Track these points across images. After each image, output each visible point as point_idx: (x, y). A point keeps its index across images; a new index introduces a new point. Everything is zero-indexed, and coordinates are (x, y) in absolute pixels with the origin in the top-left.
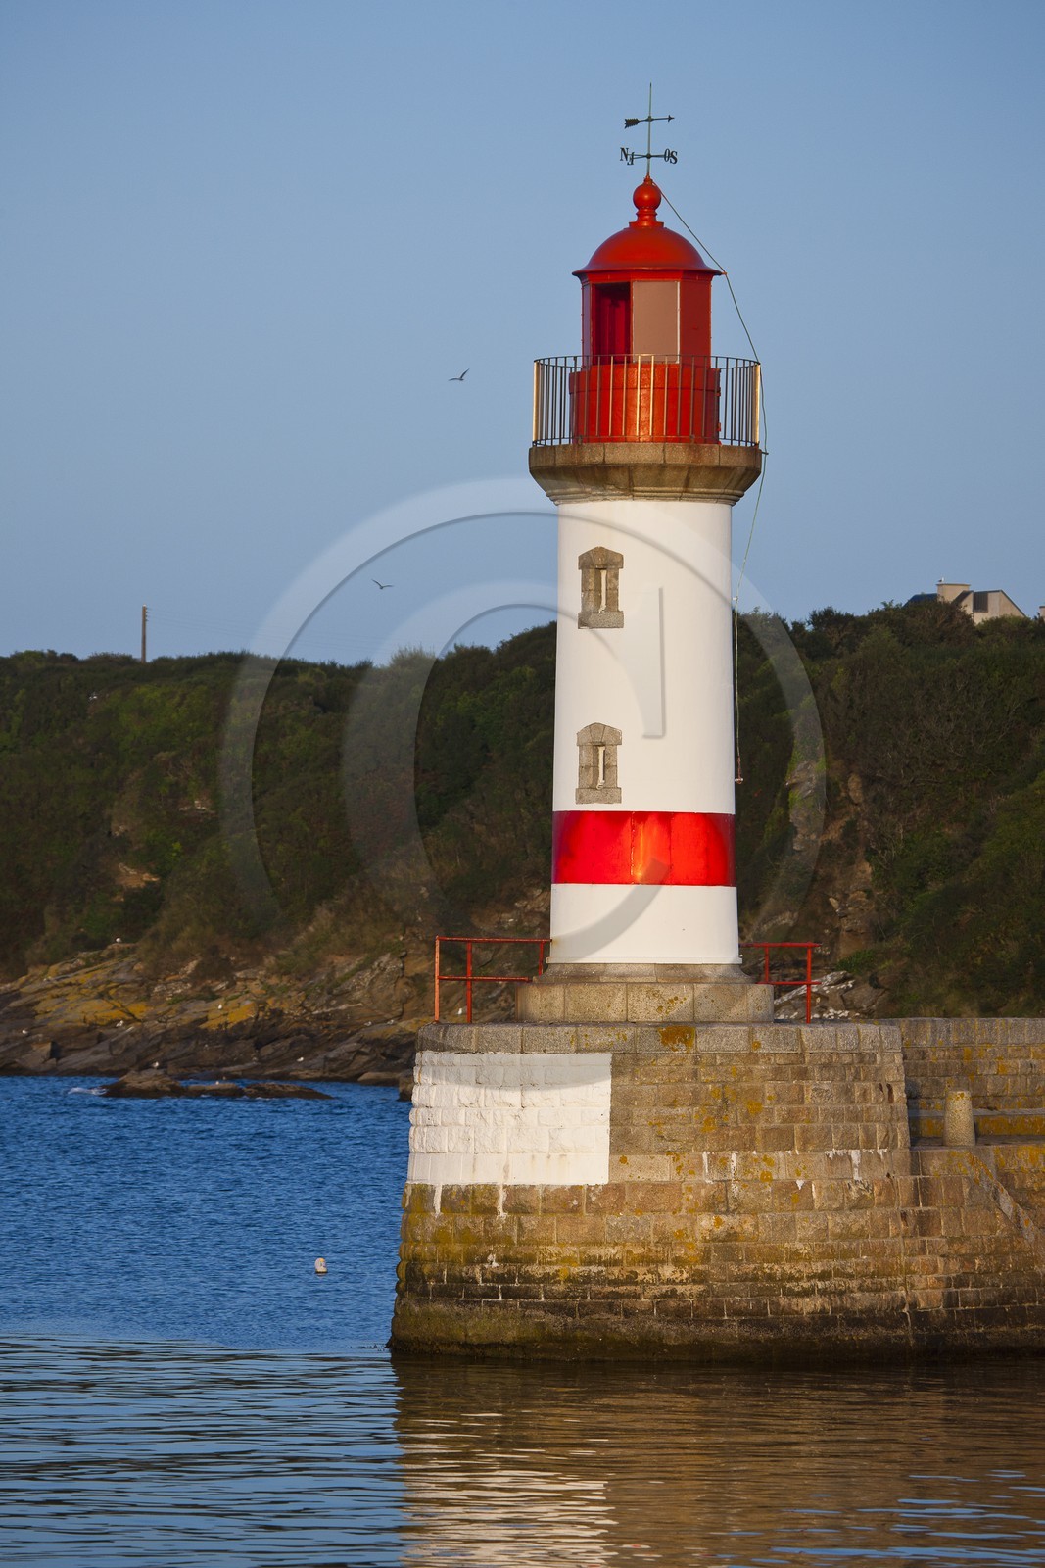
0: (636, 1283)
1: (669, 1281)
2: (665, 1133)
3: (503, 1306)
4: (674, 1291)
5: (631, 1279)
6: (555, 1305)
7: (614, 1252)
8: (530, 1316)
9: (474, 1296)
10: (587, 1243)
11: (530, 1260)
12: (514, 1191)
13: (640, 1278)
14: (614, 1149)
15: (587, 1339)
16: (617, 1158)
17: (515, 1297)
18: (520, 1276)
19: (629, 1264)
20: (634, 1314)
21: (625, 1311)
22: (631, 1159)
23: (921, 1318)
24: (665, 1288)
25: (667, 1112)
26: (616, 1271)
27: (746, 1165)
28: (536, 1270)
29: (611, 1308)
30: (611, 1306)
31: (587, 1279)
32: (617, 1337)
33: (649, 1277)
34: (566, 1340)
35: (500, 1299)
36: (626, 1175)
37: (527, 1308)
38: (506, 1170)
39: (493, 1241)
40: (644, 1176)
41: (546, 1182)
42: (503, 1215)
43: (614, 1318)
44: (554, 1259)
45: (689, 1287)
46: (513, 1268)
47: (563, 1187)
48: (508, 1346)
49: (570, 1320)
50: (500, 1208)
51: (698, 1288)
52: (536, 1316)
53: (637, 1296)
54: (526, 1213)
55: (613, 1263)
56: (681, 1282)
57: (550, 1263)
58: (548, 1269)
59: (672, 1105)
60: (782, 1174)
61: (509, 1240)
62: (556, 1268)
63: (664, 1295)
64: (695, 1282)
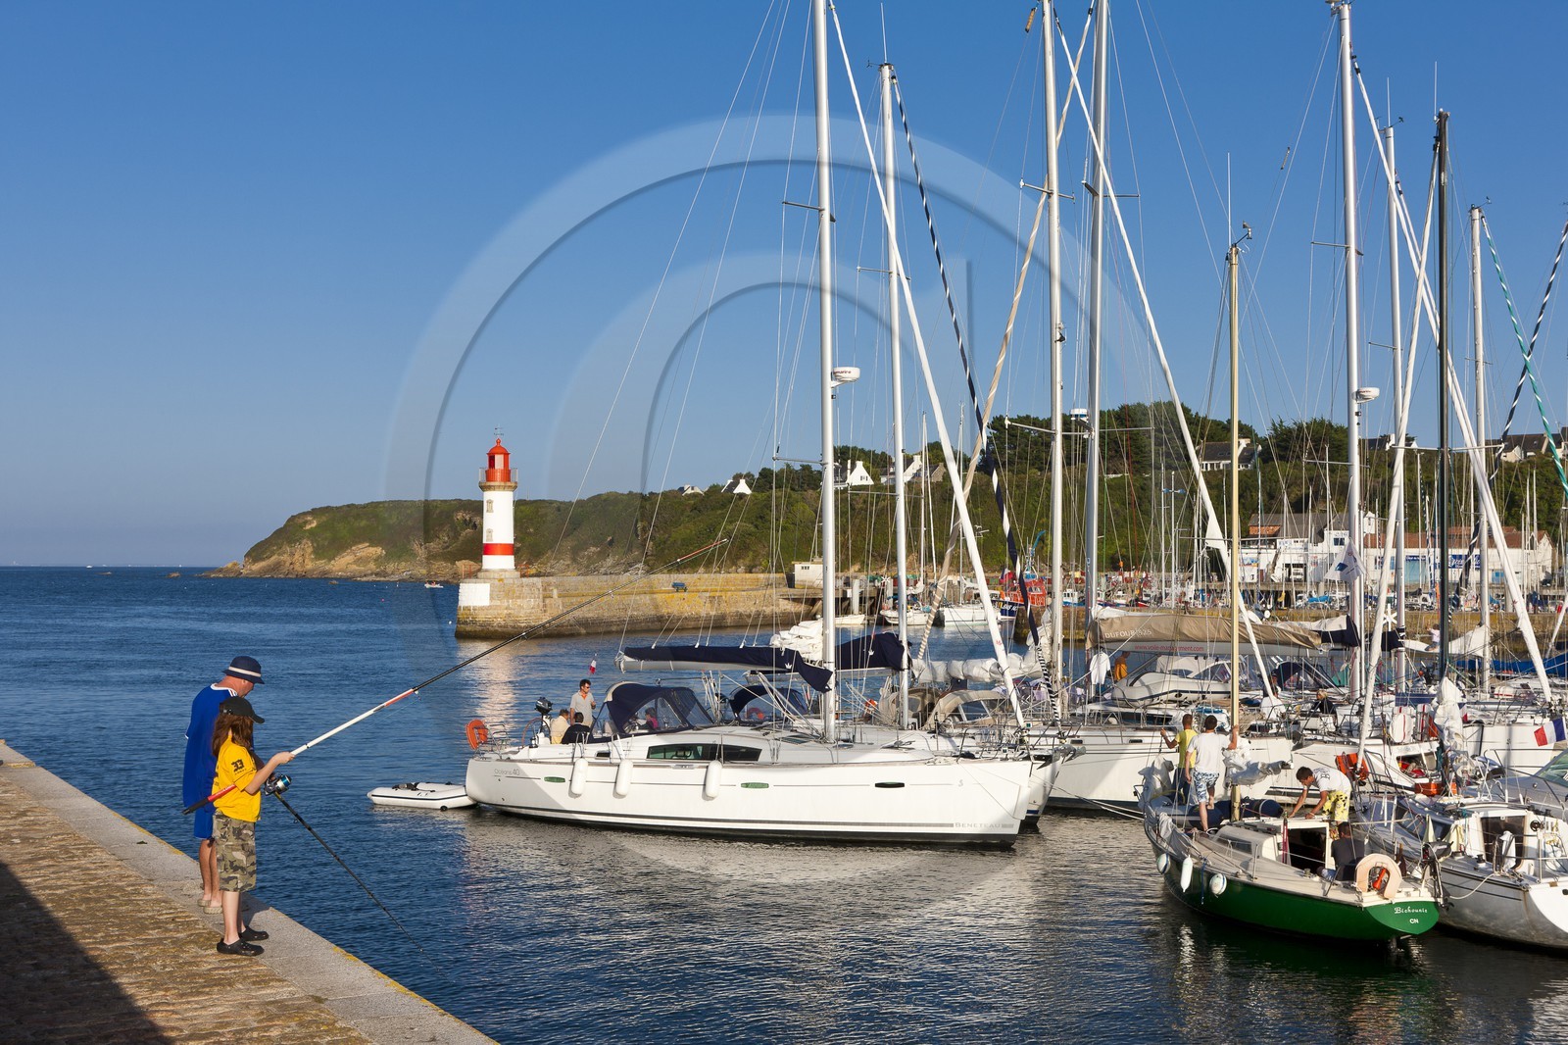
1: (499, 621)
2: (499, 596)
6: (480, 625)
7: (490, 616)
10: (485, 615)
12: (475, 607)
13: (494, 621)
14: (490, 599)
19: (492, 618)
20: (493, 627)
22: (493, 601)
26: (490, 620)
27: (513, 602)
30: (489, 625)
31: (485, 621)
36: (491, 603)
38: (474, 603)
40: (495, 604)
41: (479, 605)
42: (475, 611)
47: (482, 606)
50: (472, 610)
53: (494, 624)
54: (478, 610)
59: (500, 592)
60: (519, 603)
61: (476, 615)
62: (481, 619)
63: (498, 624)
64: (503, 621)
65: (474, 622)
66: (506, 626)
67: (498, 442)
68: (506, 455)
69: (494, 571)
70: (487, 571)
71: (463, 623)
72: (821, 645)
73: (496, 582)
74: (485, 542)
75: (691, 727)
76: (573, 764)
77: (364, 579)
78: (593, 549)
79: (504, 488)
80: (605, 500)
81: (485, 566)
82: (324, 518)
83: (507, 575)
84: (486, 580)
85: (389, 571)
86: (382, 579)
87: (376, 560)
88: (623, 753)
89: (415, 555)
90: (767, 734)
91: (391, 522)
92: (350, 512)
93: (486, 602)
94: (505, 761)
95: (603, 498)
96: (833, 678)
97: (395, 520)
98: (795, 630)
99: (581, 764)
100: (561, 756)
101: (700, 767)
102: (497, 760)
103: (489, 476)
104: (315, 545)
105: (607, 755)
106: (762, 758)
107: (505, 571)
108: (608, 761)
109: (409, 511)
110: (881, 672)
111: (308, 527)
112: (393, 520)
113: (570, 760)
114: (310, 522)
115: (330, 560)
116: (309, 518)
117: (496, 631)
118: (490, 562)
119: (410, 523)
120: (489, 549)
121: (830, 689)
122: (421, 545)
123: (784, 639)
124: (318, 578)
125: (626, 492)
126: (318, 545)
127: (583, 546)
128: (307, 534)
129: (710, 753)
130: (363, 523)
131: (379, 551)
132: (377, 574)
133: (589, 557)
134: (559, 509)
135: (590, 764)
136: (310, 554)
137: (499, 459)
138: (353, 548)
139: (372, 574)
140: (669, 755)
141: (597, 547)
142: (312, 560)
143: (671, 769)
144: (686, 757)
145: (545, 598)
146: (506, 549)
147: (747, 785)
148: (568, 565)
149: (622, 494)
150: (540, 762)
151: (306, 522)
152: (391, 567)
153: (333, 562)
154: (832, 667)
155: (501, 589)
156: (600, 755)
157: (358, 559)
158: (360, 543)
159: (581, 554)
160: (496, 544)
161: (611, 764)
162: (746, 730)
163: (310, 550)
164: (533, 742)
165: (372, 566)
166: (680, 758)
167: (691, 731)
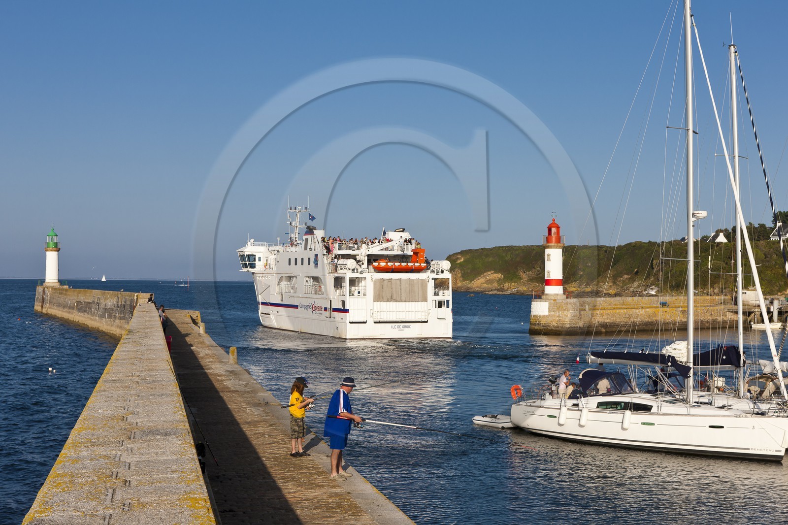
1: (554, 324)
2: (554, 309)
5: (550, 324)
6: (543, 326)
7: (549, 321)
10: (546, 320)
12: (540, 315)
16: (549, 312)
21: (549, 327)
23: (580, 327)
27: (562, 313)
31: (546, 324)
40: (551, 314)
44: (543, 322)
47: (544, 315)
60: (565, 314)
61: (539, 320)
65: (539, 324)
66: (558, 327)
67: (554, 220)
68: (558, 228)
69: (551, 295)
70: (547, 295)
71: (533, 325)
72: (686, 354)
73: (552, 301)
74: (546, 278)
75: (620, 393)
76: (560, 409)
77: (491, 293)
78: (626, 276)
79: (557, 247)
80: (633, 247)
81: (546, 292)
82: (468, 256)
83: (559, 297)
84: (546, 300)
85: (506, 288)
86: (501, 293)
87: (498, 281)
88: (584, 405)
89: (521, 278)
90: (658, 398)
91: (507, 259)
92: (483, 253)
93: (546, 313)
94: (529, 406)
95: (633, 245)
96: (692, 371)
97: (509, 257)
98: (673, 346)
99: (564, 409)
100: (556, 405)
101: (621, 413)
102: (525, 406)
103: (548, 240)
104: (463, 272)
105: (577, 405)
106: (653, 410)
107: (557, 295)
108: (577, 408)
109: (517, 252)
110: (729, 368)
111: (459, 262)
112: (508, 258)
113: (559, 407)
114: (460, 259)
115: (471, 281)
116: (459, 256)
117: (552, 330)
118: (550, 290)
119: (518, 259)
120: (548, 282)
121: (690, 377)
122: (524, 272)
123: (667, 350)
124: (464, 292)
125: (647, 241)
126: (464, 272)
127: (619, 275)
128: (458, 266)
129: (627, 406)
130: (490, 259)
131: (499, 276)
132: (498, 290)
133: (624, 281)
134: (606, 251)
135: (569, 409)
136: (460, 278)
137: (554, 230)
138: (485, 274)
139: (495, 290)
140: (609, 407)
141: (629, 275)
142: (461, 281)
143: (607, 414)
144: (617, 408)
145: (581, 310)
146: (558, 282)
147: (644, 424)
148: (611, 286)
149: (645, 243)
150: (545, 408)
151: (457, 259)
152: (507, 285)
153: (473, 282)
154: (691, 365)
155: (555, 305)
156: (575, 405)
157: (488, 281)
158: (488, 271)
159: (619, 279)
160: (552, 279)
161: (579, 410)
162: (648, 396)
163: (460, 275)
164: (543, 397)
165: (496, 285)
166: (613, 408)
167: (620, 395)
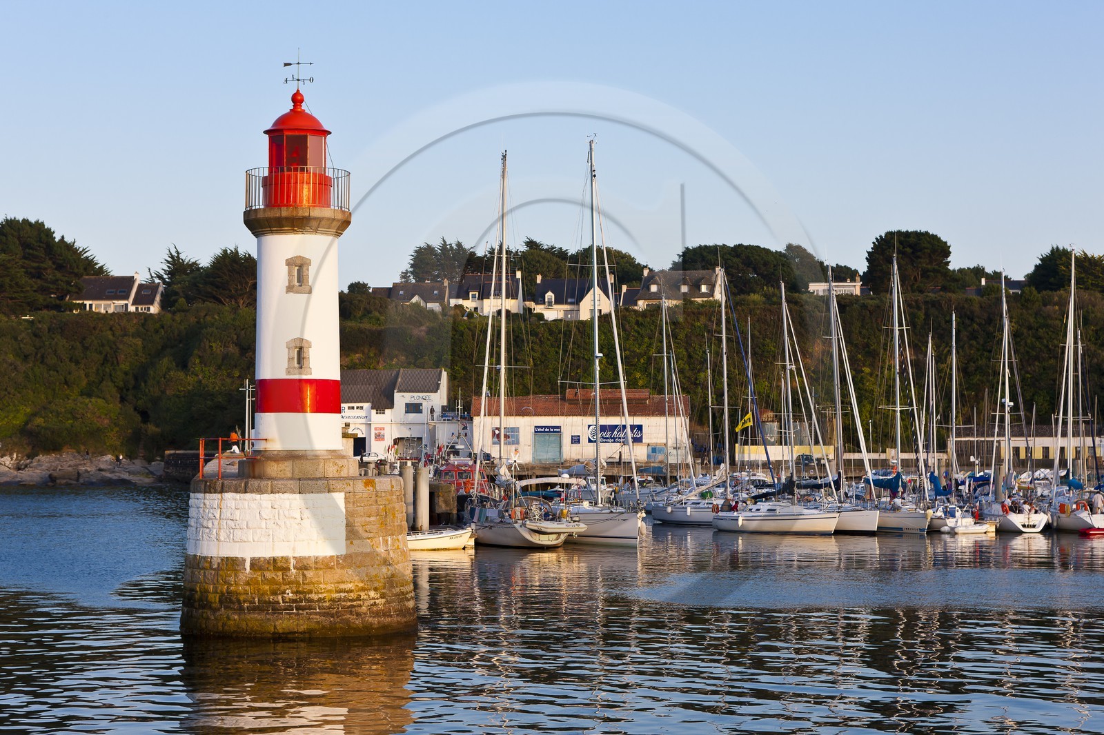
0: (360, 600)
1: (373, 598)
2: (367, 530)
3: (297, 614)
4: (375, 603)
5: (358, 599)
6: (325, 613)
7: (351, 586)
8: (312, 618)
9: (279, 610)
10: (338, 583)
11: (310, 592)
12: (299, 559)
13: (362, 598)
14: (348, 538)
15: (341, 628)
16: (349, 542)
17: (303, 610)
18: (305, 599)
19: (357, 591)
20: (361, 615)
21: (356, 613)
22: (354, 542)
24: (372, 601)
25: (368, 519)
26: (352, 594)
27: (393, 542)
28: (314, 596)
29: (351, 613)
30: (351, 611)
31: (340, 599)
32: (355, 626)
33: (365, 597)
34: (332, 628)
35: (295, 611)
36: (353, 550)
37: (311, 615)
38: (294, 549)
39: (289, 583)
40: (360, 550)
41: (316, 555)
42: (293, 571)
43: (352, 617)
44: (323, 591)
45: (380, 600)
46: (301, 596)
47: (326, 557)
48: (301, 633)
49: (332, 619)
50: (292, 568)
51: (383, 601)
52: (316, 618)
53: (361, 606)
54: (307, 569)
55: (351, 591)
56: (377, 599)
57: (321, 593)
58: (320, 596)
59: (369, 516)
61: (298, 583)
62: (325, 595)
63: (372, 605)
64: (382, 598)
67: (297, 99)
